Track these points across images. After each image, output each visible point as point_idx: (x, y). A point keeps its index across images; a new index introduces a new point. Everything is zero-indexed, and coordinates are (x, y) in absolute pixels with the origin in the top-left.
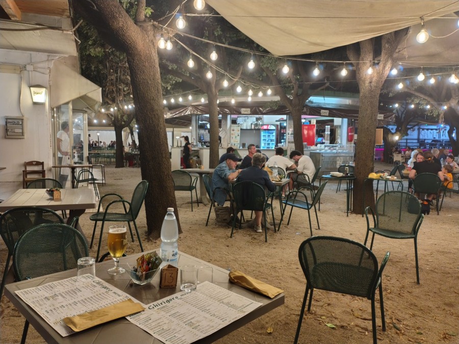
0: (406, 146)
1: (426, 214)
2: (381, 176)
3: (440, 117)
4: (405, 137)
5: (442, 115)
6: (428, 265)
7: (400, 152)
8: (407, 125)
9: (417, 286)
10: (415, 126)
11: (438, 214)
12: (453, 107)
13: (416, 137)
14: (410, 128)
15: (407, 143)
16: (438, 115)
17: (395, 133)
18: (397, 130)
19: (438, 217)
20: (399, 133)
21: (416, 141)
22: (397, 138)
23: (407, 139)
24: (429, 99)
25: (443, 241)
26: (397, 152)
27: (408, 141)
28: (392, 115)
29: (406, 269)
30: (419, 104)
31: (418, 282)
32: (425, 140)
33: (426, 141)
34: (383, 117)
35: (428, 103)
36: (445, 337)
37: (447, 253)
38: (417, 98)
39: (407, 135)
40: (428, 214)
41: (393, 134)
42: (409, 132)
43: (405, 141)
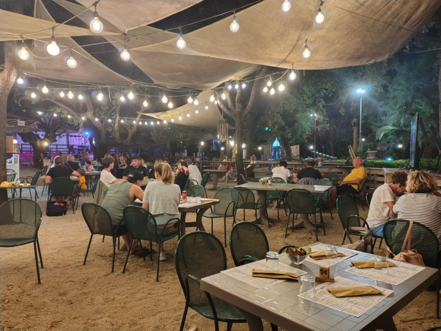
0: (57, 151)
1: (63, 214)
2: (13, 185)
3: (80, 126)
4: (54, 143)
5: (81, 125)
6: (53, 263)
7: (49, 158)
8: (55, 131)
9: (38, 286)
10: (62, 133)
11: (74, 213)
12: (90, 119)
13: (65, 143)
14: (57, 135)
15: (57, 148)
16: (79, 124)
17: (44, 139)
18: (46, 137)
19: (73, 215)
20: (47, 139)
21: (66, 147)
22: (46, 144)
23: (57, 145)
24: (70, 110)
25: (71, 237)
26: (46, 158)
27: (58, 147)
28: (34, 122)
29: (31, 272)
30: (61, 113)
31: (39, 282)
32: (73, 145)
33: (74, 147)
34: (24, 124)
35: (69, 113)
36: (52, 326)
37: (72, 247)
38: (59, 107)
39: (56, 141)
40: (65, 214)
41: (41, 140)
42: (57, 138)
43: (55, 147)
